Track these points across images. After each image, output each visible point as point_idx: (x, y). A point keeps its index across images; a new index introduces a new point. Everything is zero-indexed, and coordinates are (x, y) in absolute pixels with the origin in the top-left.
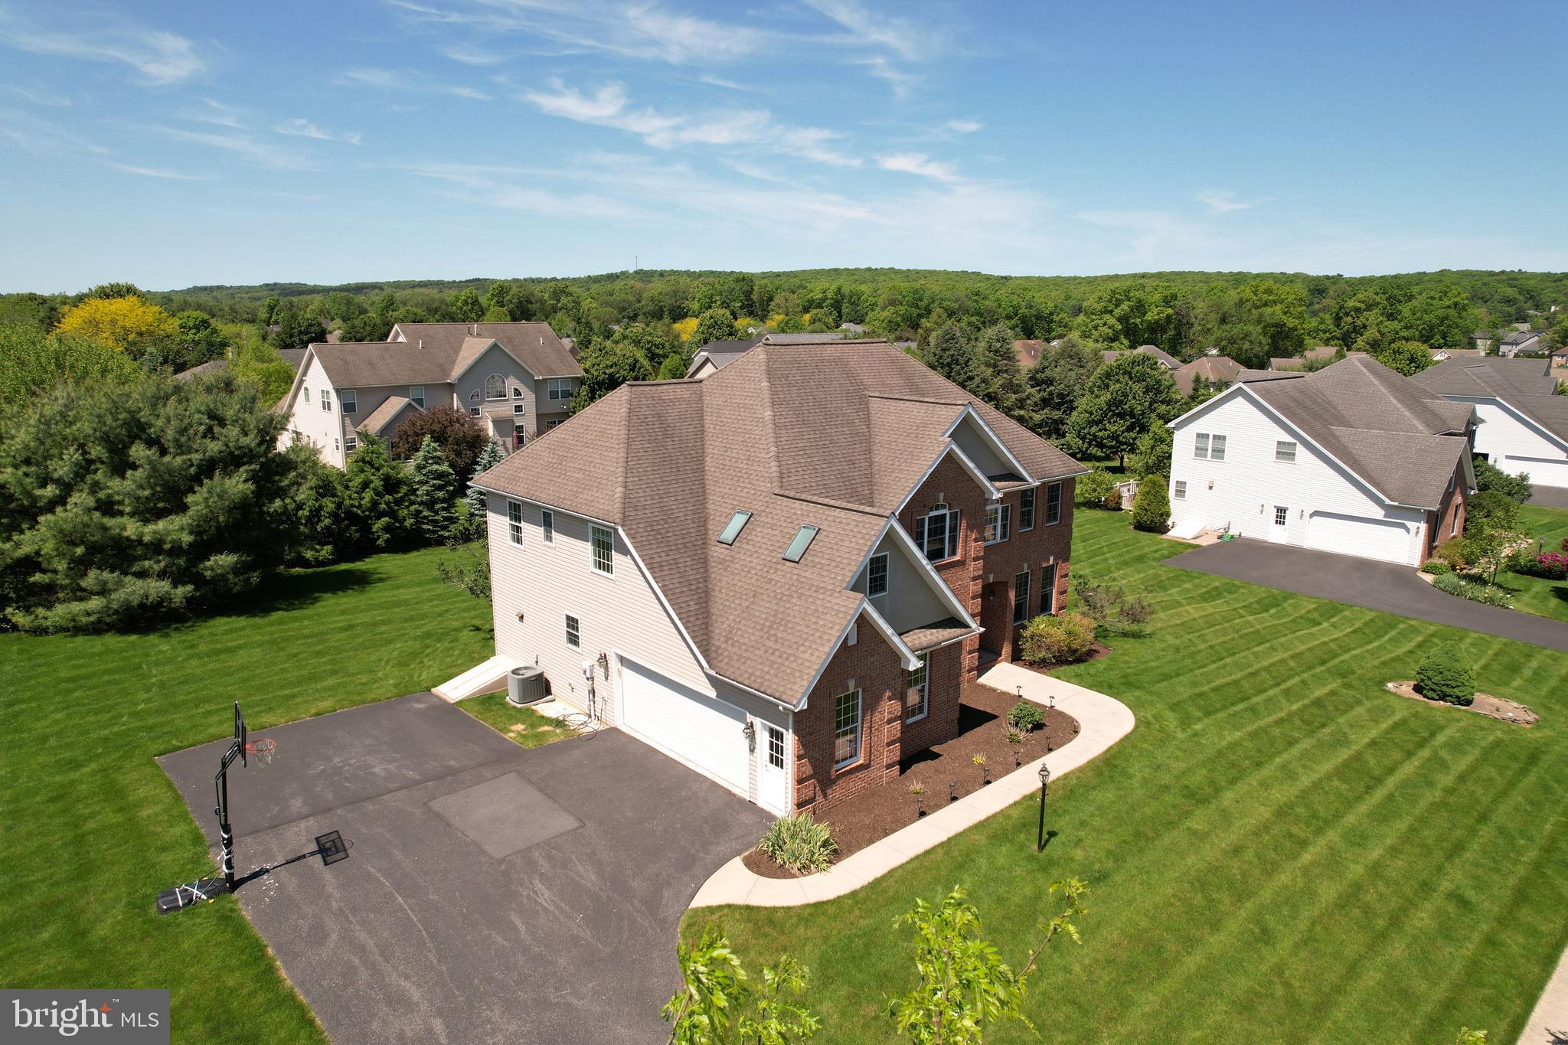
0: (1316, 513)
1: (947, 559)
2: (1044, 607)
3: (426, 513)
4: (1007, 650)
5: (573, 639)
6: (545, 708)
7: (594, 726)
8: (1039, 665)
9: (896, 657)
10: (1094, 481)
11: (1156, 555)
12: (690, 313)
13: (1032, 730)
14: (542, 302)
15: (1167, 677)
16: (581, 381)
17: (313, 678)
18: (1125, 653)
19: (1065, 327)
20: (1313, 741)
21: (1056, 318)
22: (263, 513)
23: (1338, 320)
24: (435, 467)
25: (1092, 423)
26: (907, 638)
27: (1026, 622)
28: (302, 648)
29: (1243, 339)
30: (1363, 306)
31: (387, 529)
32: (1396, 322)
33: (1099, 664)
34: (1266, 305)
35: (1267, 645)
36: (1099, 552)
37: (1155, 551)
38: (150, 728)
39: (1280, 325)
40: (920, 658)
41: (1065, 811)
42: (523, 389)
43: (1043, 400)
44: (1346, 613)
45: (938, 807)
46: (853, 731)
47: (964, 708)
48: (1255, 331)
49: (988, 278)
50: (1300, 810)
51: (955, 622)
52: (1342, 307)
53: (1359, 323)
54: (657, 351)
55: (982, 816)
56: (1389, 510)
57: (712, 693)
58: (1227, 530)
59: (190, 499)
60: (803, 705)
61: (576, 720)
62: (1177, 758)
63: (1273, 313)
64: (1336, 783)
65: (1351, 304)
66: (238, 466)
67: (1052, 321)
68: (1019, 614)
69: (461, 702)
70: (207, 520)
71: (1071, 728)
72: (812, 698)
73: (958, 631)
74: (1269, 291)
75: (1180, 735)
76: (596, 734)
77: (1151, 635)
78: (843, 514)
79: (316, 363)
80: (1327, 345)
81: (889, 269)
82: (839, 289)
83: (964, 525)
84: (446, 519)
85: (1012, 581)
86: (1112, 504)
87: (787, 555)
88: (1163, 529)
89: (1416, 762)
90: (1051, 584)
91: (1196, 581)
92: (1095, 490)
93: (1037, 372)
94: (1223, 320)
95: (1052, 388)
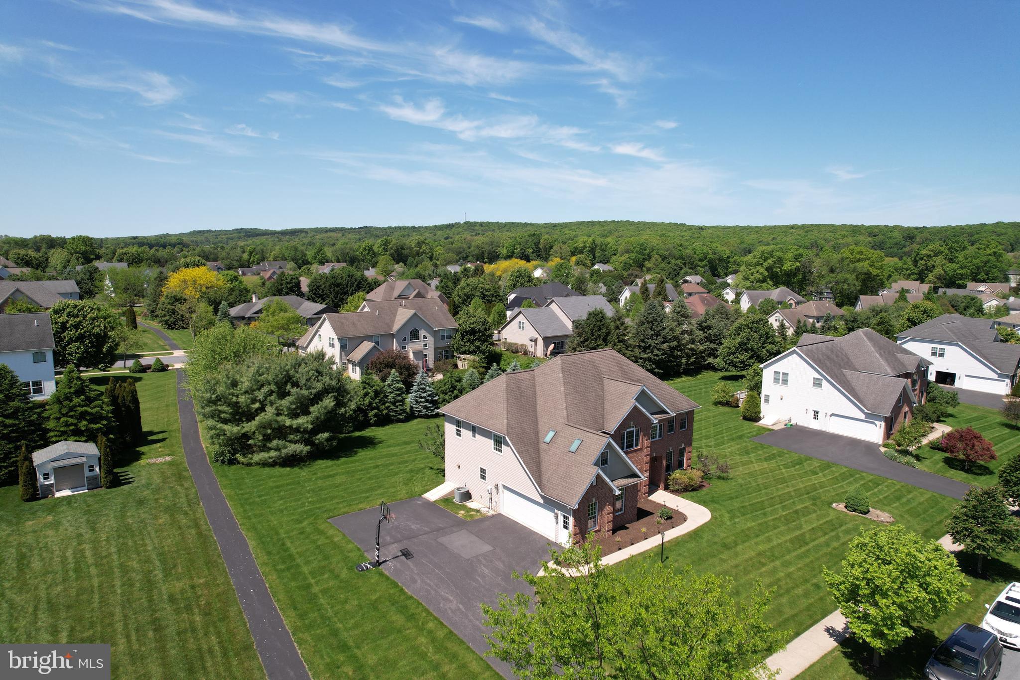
0: (833, 415)
1: (635, 448)
2: (680, 465)
3: (392, 407)
4: (662, 485)
5: (483, 477)
6: (470, 504)
7: (491, 513)
8: (676, 492)
9: (611, 490)
10: (724, 392)
11: (749, 435)
12: (501, 256)
13: (667, 519)
14: (411, 248)
15: (732, 498)
16: (457, 330)
17: (372, 489)
18: (716, 487)
19: (738, 265)
20: (786, 528)
21: (731, 260)
22: (336, 414)
23: (915, 262)
24: (397, 385)
25: (730, 354)
26: (614, 482)
27: (671, 473)
28: (362, 476)
29: (843, 282)
30: (932, 254)
31: (375, 415)
32: (954, 264)
33: (703, 492)
34: (859, 261)
35: (785, 484)
36: (721, 433)
37: (749, 433)
38: (319, 508)
39: (868, 274)
40: (620, 490)
41: (675, 550)
42: (428, 335)
43: (706, 337)
44: (834, 469)
45: (626, 547)
46: (594, 517)
47: (639, 509)
48: (851, 277)
49: (690, 228)
50: (768, 554)
51: (635, 476)
52: (918, 254)
53: (929, 264)
54: (487, 293)
55: (642, 551)
56: (867, 415)
57: (542, 501)
58: (790, 421)
59: (312, 409)
60: (576, 507)
61: (484, 510)
62: (724, 532)
63: (863, 267)
64: (788, 544)
65: (924, 252)
66: (328, 393)
67: (729, 262)
68: (668, 469)
69: (435, 501)
70: (317, 418)
71: (683, 518)
72: (579, 505)
73: (636, 479)
74: (861, 253)
75: (728, 523)
76: (493, 516)
77: (731, 478)
78: (592, 435)
79: (327, 323)
80: (907, 279)
81: (627, 221)
82: (594, 241)
83: (642, 434)
84: (401, 410)
85: (664, 455)
86: (734, 404)
87: (571, 450)
88: (757, 419)
89: (827, 537)
90: (684, 456)
91: (765, 450)
92: (724, 397)
93: (703, 322)
94: (832, 270)
95: (710, 331)
